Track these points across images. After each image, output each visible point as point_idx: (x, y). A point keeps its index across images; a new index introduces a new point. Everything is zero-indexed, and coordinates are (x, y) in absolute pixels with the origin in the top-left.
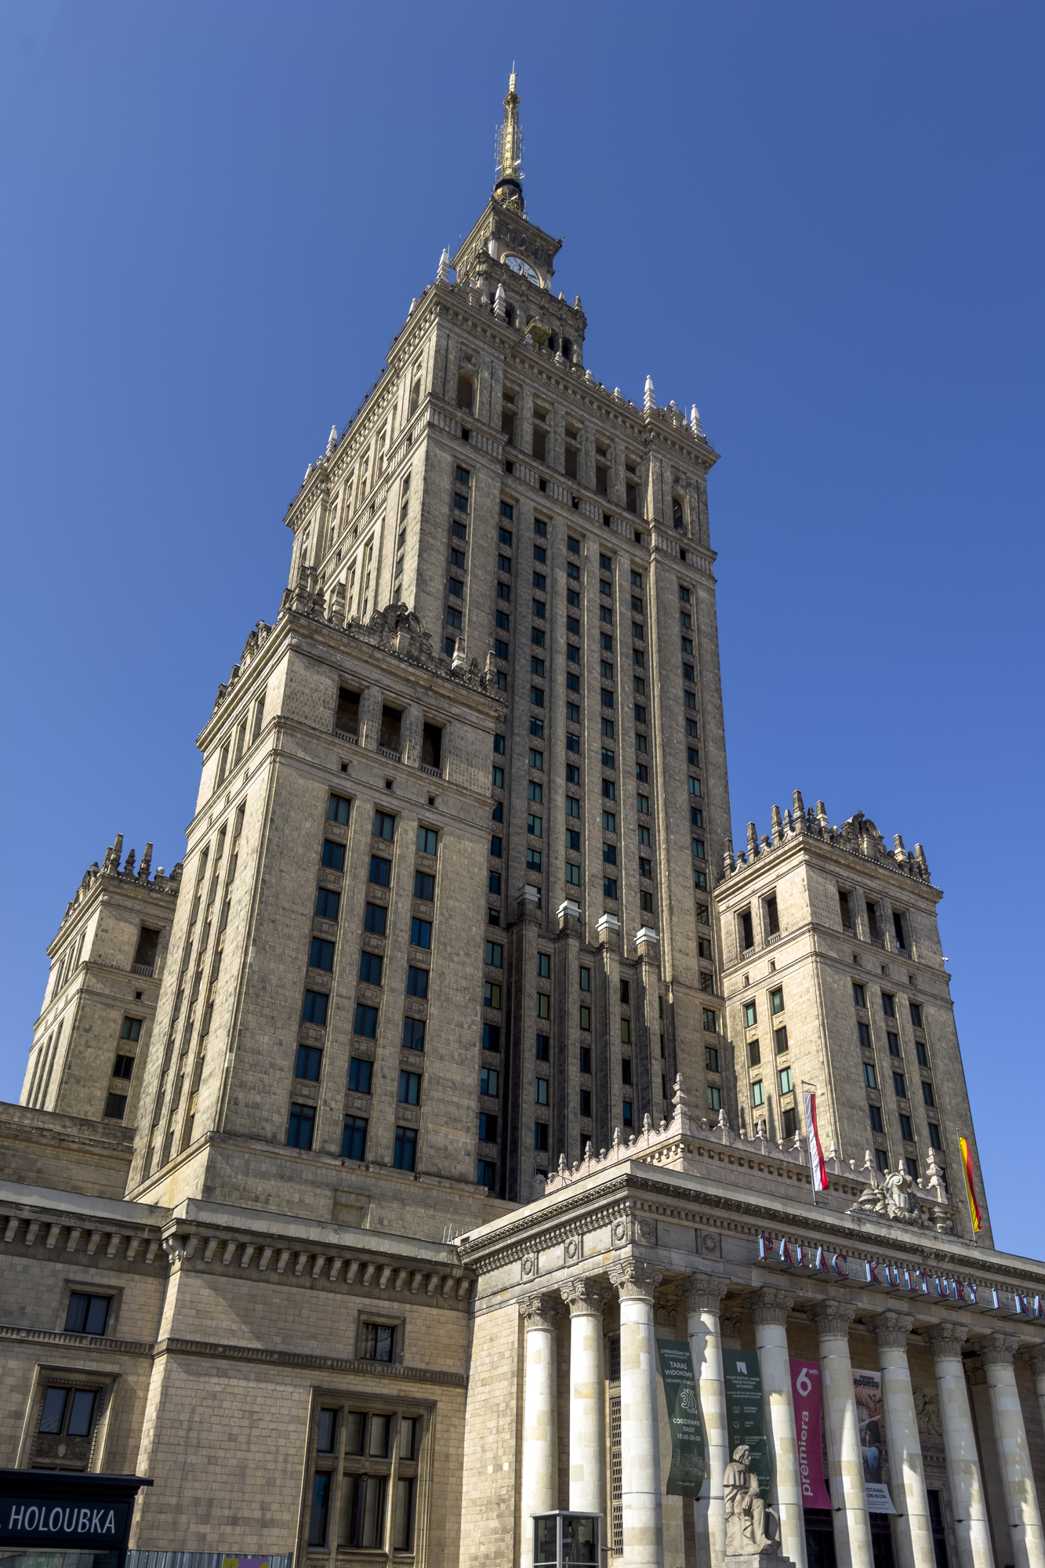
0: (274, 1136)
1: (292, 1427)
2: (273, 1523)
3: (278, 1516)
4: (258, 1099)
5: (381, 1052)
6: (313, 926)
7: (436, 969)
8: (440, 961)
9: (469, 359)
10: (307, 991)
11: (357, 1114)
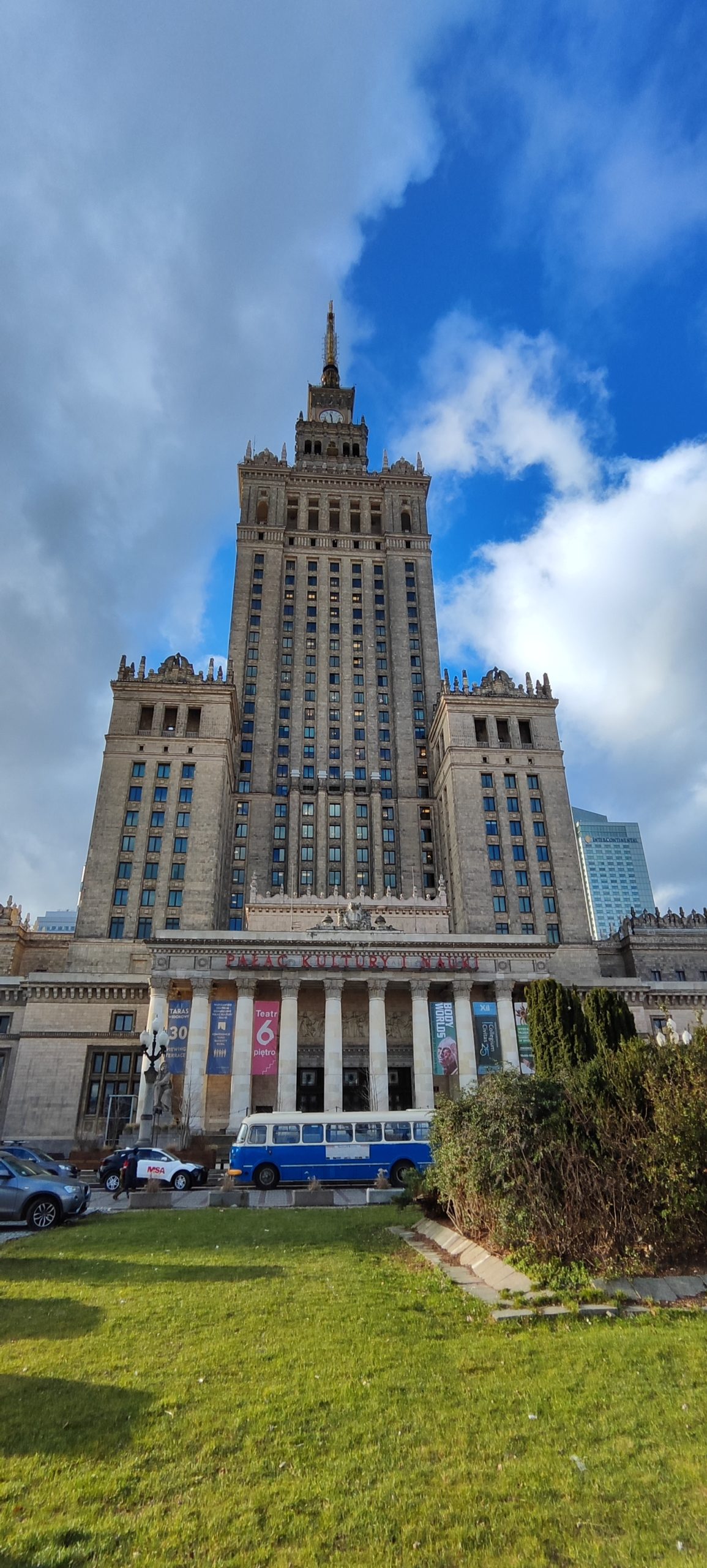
0: (101, 934)
1: (78, 1064)
2: (67, 1105)
3: (70, 1102)
4: (94, 919)
5: (158, 884)
6: (122, 832)
7: (191, 836)
8: (192, 832)
9: (264, 493)
10: (121, 863)
11: (147, 916)
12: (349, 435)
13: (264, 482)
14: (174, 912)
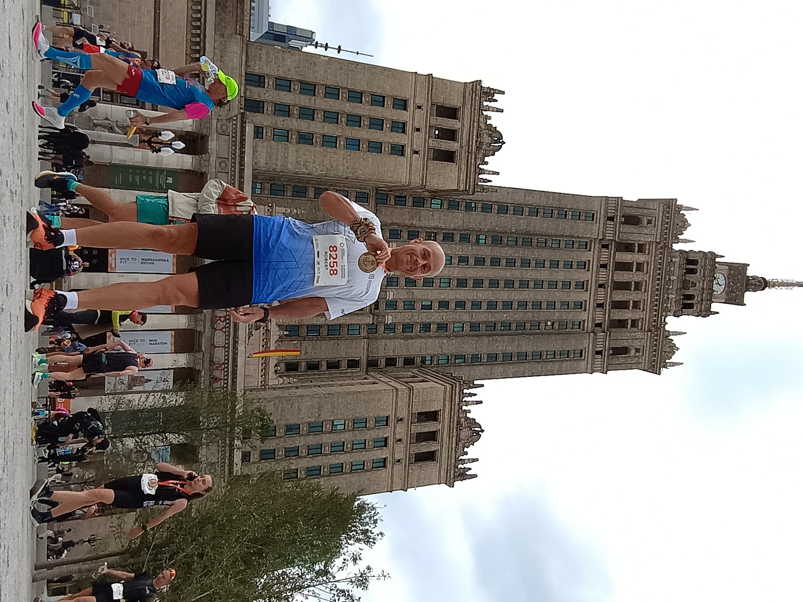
5: (294, 119)
6: (343, 88)
7: (338, 151)
8: (342, 153)
9: (649, 222)
10: (315, 85)
11: (265, 109)
12: (702, 300)
13: (660, 223)
14: (269, 134)
